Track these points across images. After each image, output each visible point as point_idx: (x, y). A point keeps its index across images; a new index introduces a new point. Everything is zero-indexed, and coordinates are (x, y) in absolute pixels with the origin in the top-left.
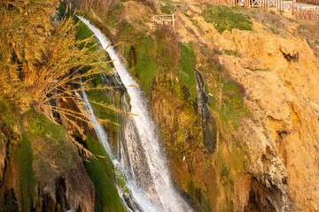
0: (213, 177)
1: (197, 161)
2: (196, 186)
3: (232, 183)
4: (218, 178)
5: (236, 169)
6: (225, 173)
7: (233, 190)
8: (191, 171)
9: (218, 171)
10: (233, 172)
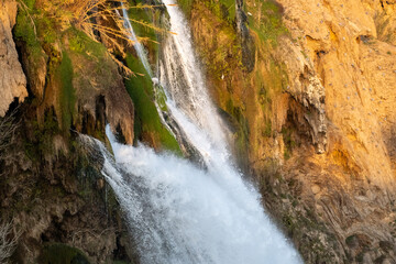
0: (251, 96)
1: (236, 80)
2: (234, 104)
3: (270, 101)
4: (256, 97)
5: (274, 88)
6: (263, 92)
7: (270, 109)
8: (229, 89)
9: (256, 89)
10: (271, 91)
